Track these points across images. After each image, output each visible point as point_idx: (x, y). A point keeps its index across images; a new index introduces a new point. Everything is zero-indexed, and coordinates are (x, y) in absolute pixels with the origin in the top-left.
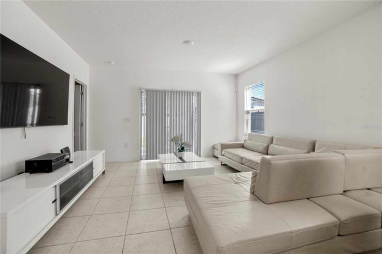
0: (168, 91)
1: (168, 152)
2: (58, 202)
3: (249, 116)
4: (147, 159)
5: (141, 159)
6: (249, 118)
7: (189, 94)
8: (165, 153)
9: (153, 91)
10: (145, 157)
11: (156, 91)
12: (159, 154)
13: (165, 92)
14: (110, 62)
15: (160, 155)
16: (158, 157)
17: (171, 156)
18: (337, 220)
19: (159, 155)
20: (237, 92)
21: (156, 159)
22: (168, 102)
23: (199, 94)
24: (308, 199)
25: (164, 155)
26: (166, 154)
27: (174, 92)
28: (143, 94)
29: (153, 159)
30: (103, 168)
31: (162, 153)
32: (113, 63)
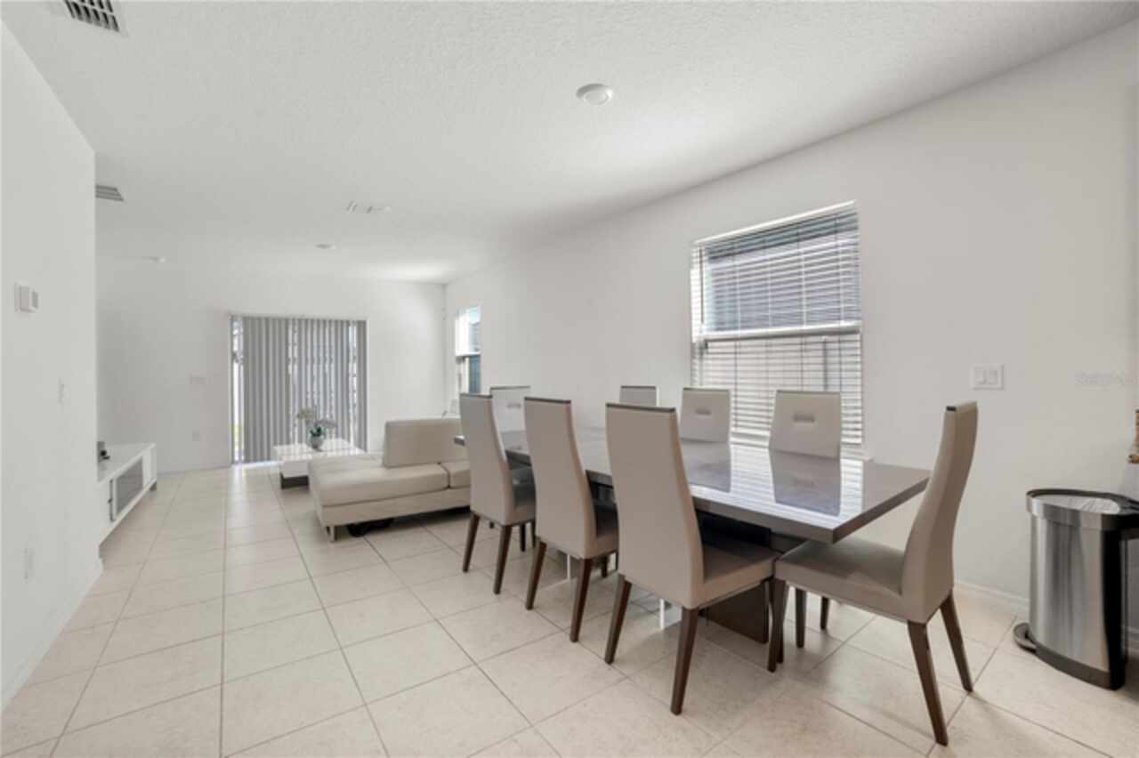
0: (293, 320)
1: (294, 440)
2: (114, 503)
3: (464, 368)
4: (247, 461)
5: (233, 462)
6: (464, 371)
7: (342, 325)
8: (288, 443)
9: (259, 319)
10: (243, 458)
11: (267, 320)
12: (275, 444)
13: (287, 321)
14: (156, 259)
15: (278, 449)
16: (272, 456)
17: (302, 449)
18: (445, 473)
19: (275, 448)
20: (444, 319)
21: (269, 459)
22: (292, 337)
23: (361, 325)
24: (439, 463)
25: (285, 447)
26: (292, 446)
27: (306, 321)
28: (236, 324)
29: (262, 460)
30: (152, 479)
31: (281, 443)
32: (162, 260)
